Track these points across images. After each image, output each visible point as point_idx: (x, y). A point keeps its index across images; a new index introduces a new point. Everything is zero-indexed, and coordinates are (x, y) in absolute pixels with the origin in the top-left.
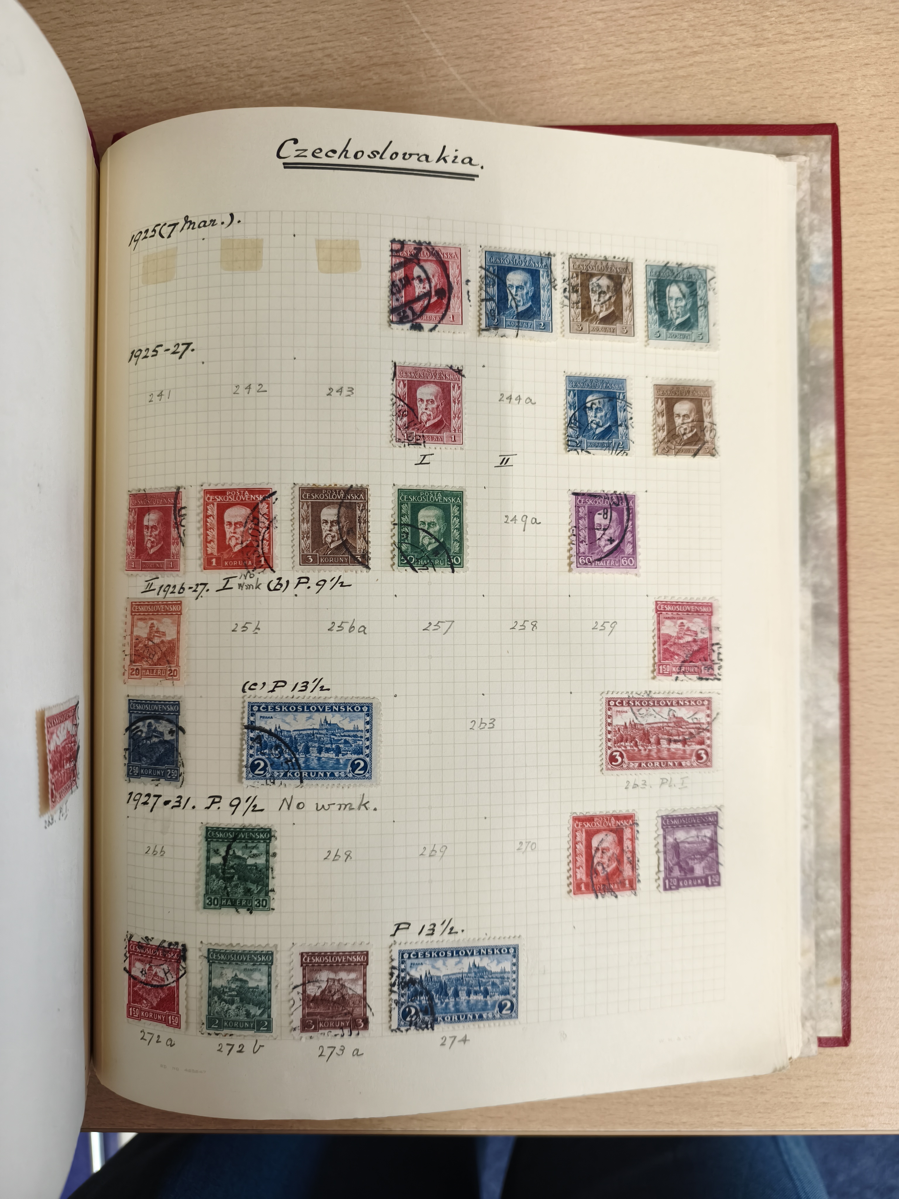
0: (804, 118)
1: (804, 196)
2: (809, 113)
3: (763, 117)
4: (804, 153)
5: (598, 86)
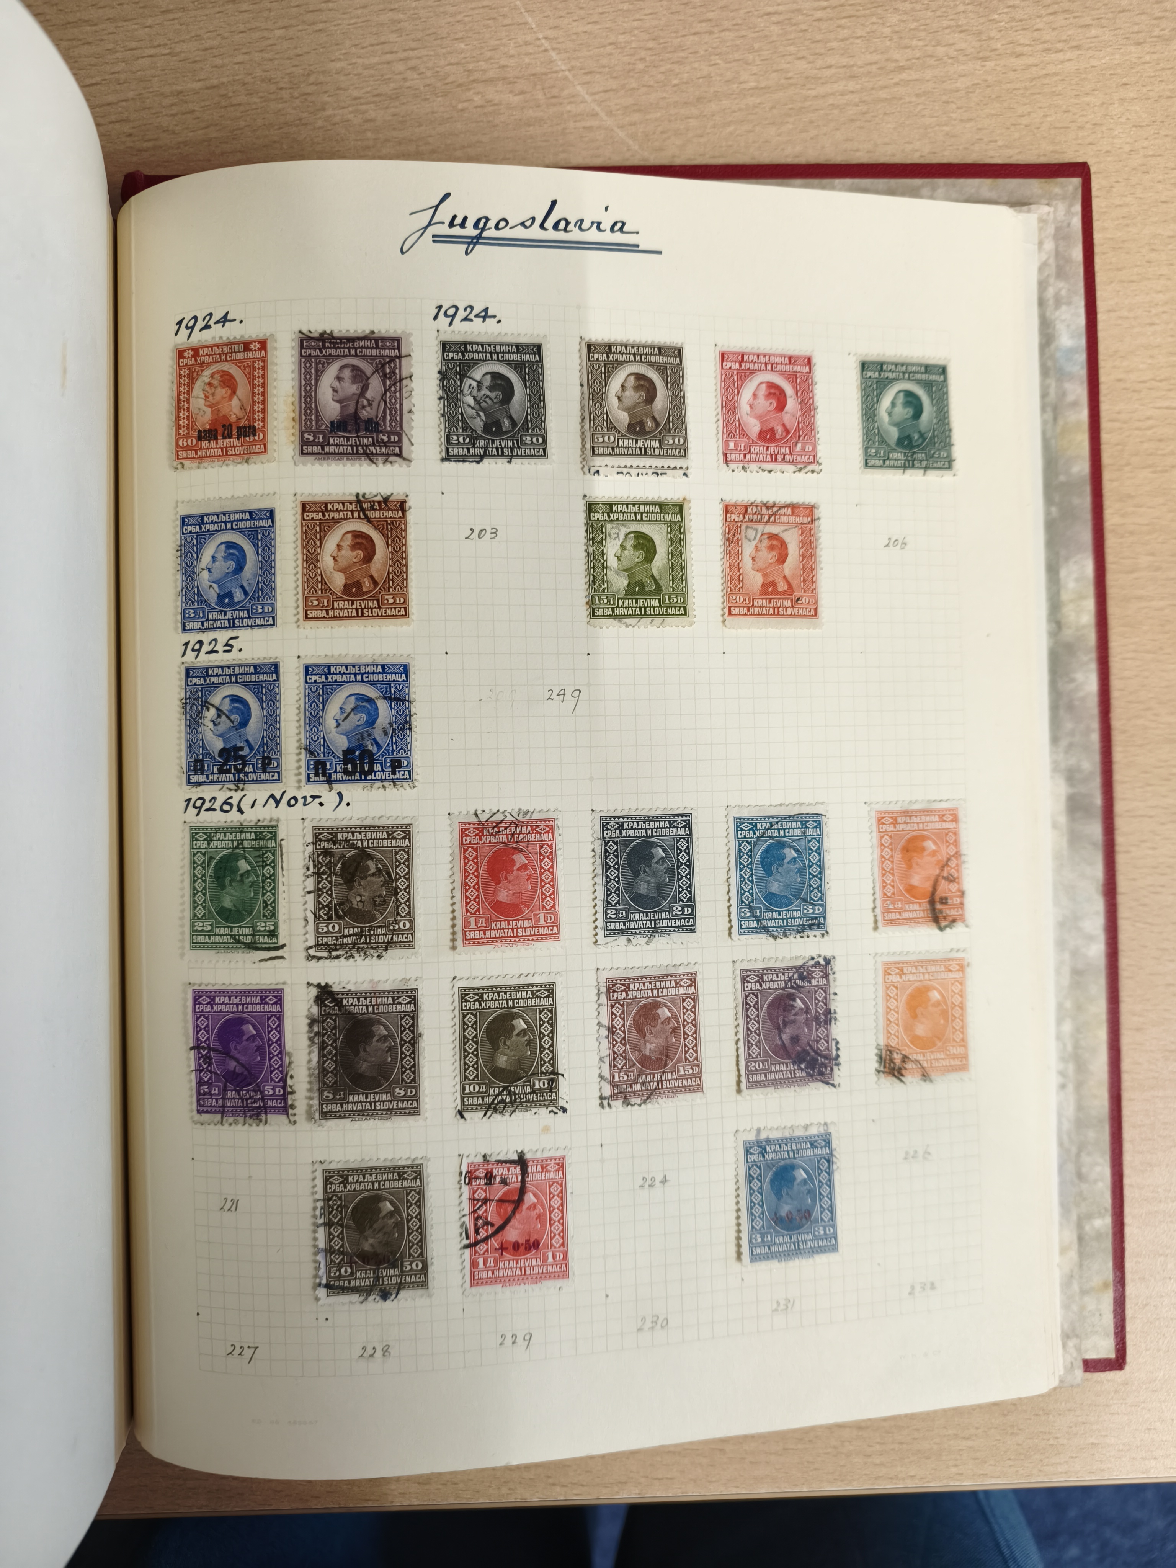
0: (1045, 155)
1: (1048, 259)
3: (992, 153)
4: (1046, 202)
5: (775, 111)
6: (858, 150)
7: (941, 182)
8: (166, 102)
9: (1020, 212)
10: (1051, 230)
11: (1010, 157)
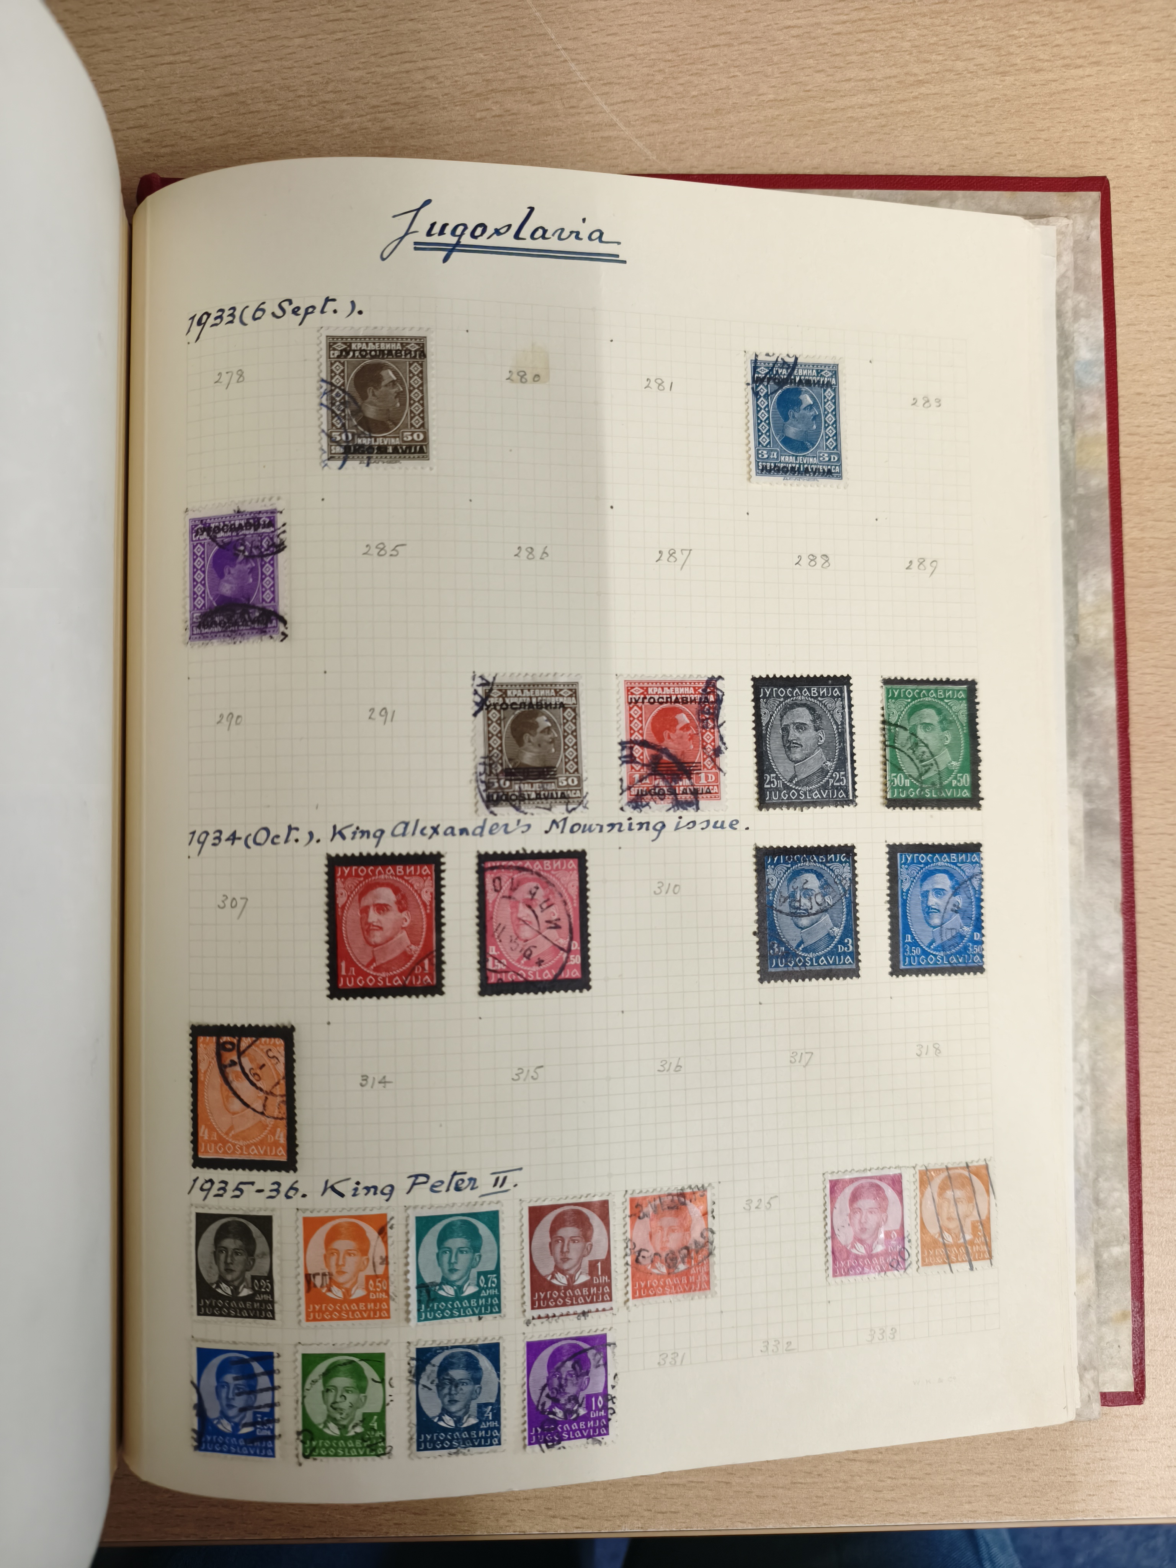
0: (1064, 170)
1: (1067, 271)
2: (1069, 162)
3: (1011, 167)
4: (1065, 215)
5: (793, 123)
6: (876, 163)
7: (960, 193)
8: (185, 108)
9: (1039, 224)
10: (1070, 242)
11: (1030, 171)
